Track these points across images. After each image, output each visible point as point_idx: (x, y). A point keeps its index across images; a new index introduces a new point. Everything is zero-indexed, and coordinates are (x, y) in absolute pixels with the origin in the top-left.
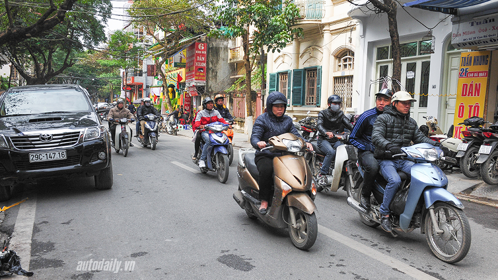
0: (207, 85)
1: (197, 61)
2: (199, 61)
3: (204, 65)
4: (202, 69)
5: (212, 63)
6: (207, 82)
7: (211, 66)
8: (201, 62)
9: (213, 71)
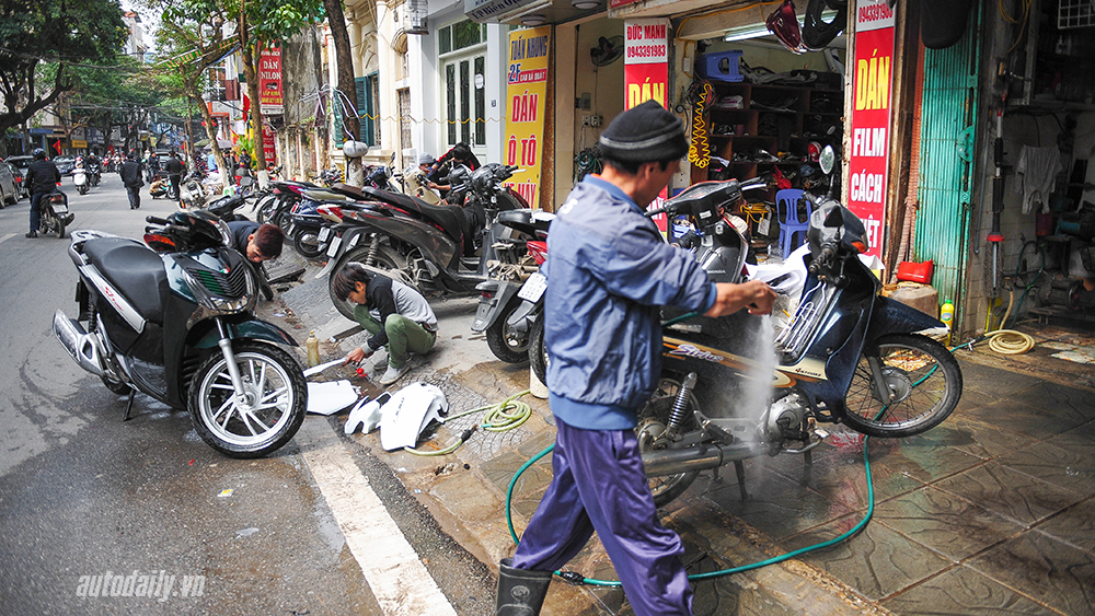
0: (287, 113)
1: (264, 70)
2: (268, 70)
3: (278, 76)
4: (275, 84)
5: (293, 72)
6: (286, 107)
7: (290, 78)
8: (272, 71)
9: (296, 87)
